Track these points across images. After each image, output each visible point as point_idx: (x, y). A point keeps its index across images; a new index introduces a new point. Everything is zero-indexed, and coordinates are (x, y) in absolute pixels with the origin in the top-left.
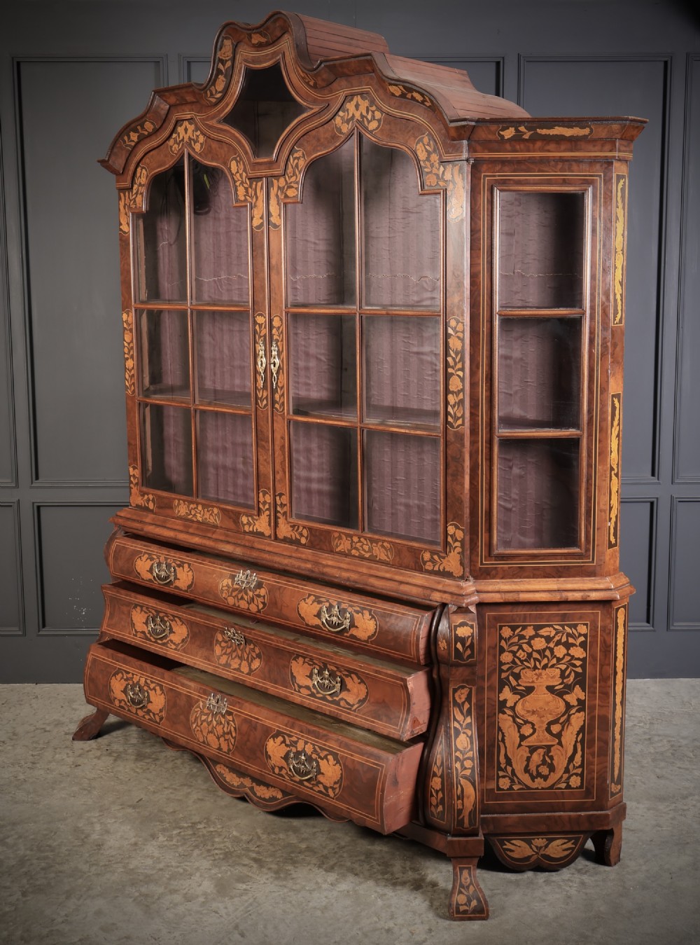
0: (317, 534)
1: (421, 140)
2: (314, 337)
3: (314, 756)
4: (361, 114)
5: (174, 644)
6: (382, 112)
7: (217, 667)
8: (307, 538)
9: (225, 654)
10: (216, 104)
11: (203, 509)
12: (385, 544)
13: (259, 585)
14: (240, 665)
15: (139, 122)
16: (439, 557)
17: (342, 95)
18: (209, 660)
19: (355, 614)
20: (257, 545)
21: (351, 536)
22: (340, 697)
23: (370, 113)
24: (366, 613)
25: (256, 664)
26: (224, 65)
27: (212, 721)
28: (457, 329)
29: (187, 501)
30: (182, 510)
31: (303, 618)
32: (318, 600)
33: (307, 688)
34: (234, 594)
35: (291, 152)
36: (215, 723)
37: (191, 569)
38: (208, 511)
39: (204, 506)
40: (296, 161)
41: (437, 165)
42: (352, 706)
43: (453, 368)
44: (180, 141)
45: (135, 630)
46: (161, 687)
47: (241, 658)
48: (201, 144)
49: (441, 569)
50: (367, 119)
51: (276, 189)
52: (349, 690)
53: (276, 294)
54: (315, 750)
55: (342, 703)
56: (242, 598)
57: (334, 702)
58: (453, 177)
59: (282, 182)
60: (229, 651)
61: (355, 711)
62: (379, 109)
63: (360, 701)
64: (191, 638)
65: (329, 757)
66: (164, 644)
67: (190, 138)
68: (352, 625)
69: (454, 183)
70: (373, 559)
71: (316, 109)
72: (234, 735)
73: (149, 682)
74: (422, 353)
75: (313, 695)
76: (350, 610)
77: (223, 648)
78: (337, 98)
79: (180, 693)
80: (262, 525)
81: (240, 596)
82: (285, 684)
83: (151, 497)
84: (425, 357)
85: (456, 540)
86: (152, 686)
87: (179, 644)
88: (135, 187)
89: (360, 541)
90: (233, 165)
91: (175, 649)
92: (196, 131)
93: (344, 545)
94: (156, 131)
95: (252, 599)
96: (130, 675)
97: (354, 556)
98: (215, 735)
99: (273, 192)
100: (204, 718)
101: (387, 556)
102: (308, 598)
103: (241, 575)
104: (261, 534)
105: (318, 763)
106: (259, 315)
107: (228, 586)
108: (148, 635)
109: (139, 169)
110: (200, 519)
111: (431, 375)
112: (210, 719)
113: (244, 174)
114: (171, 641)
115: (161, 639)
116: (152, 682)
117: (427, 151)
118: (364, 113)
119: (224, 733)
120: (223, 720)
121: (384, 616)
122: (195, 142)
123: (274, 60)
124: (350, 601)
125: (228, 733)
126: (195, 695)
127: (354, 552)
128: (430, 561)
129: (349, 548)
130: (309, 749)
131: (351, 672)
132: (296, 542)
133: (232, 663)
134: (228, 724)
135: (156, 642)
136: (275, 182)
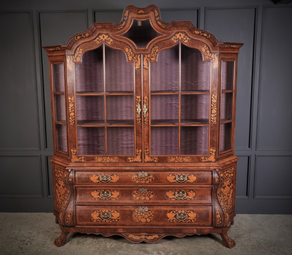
0: (162, 158)
1: (204, 47)
2: (130, 101)
3: (185, 213)
4: (182, 38)
5: (114, 198)
6: (189, 37)
7: (135, 201)
8: (157, 160)
9: (138, 196)
10: (120, 30)
11: (110, 158)
12: (188, 157)
13: (149, 175)
14: (145, 198)
15: (84, 33)
16: (207, 157)
17: (175, 32)
18: (131, 200)
19: (188, 176)
20: (139, 165)
21: (175, 157)
22: (186, 198)
23: (185, 38)
24: (192, 175)
25: (152, 196)
26: (126, 18)
27: (142, 215)
28: (215, 97)
29: (102, 157)
30: (100, 160)
31: (169, 181)
32: (173, 175)
33: (174, 198)
34: (139, 180)
35: (154, 47)
36: (144, 215)
37: (117, 176)
38: (112, 158)
39: (110, 157)
40: (155, 50)
41: (209, 54)
42: (192, 199)
43: (213, 107)
44: (100, 41)
45: (94, 198)
46: (117, 211)
47: (145, 196)
48: (111, 42)
49: (208, 161)
50: (184, 40)
51: (146, 58)
52: (189, 195)
53: (145, 89)
54: (185, 212)
55: (188, 199)
56: (143, 180)
57: (185, 200)
58: (214, 57)
59: (149, 56)
60: (139, 195)
61: (193, 200)
62: (188, 37)
63: (194, 197)
64: (121, 195)
65: (191, 212)
66: (110, 199)
67: (105, 40)
68: (188, 179)
69: (215, 59)
70: (183, 162)
71: (165, 35)
72: (153, 216)
73: (110, 210)
74: (172, 104)
75: (176, 200)
76: (186, 175)
77: (136, 195)
78: (173, 32)
79: (126, 210)
80: (138, 159)
81: (141, 180)
82: (165, 199)
83: (83, 158)
84: (173, 105)
85: (213, 152)
86: (112, 211)
87: (116, 198)
88: (76, 54)
89: (178, 158)
90: (127, 50)
91: (115, 200)
92: (109, 38)
93: (173, 160)
94: (89, 36)
95: (147, 180)
96: (101, 211)
97: (176, 162)
98: (144, 218)
99: (145, 59)
100: (138, 215)
101: (189, 160)
102: (169, 175)
103: (140, 174)
104: (137, 162)
105: (187, 214)
106: (138, 96)
107: (136, 177)
108: (101, 198)
109: (78, 49)
110: (108, 162)
111: (175, 110)
112: (141, 214)
113: (132, 53)
114: (113, 198)
115: (108, 198)
116: (112, 210)
117: (205, 49)
118: (183, 38)
119: (148, 217)
120: (147, 213)
121: (198, 175)
122: (108, 41)
123: (147, 19)
124: (185, 173)
125: (150, 216)
126: (133, 209)
127: (176, 161)
128: (204, 159)
129: (174, 160)
130: (183, 212)
131: (190, 190)
132: (153, 162)
133: (141, 198)
134: (150, 213)
135: (105, 200)
136: (146, 56)
